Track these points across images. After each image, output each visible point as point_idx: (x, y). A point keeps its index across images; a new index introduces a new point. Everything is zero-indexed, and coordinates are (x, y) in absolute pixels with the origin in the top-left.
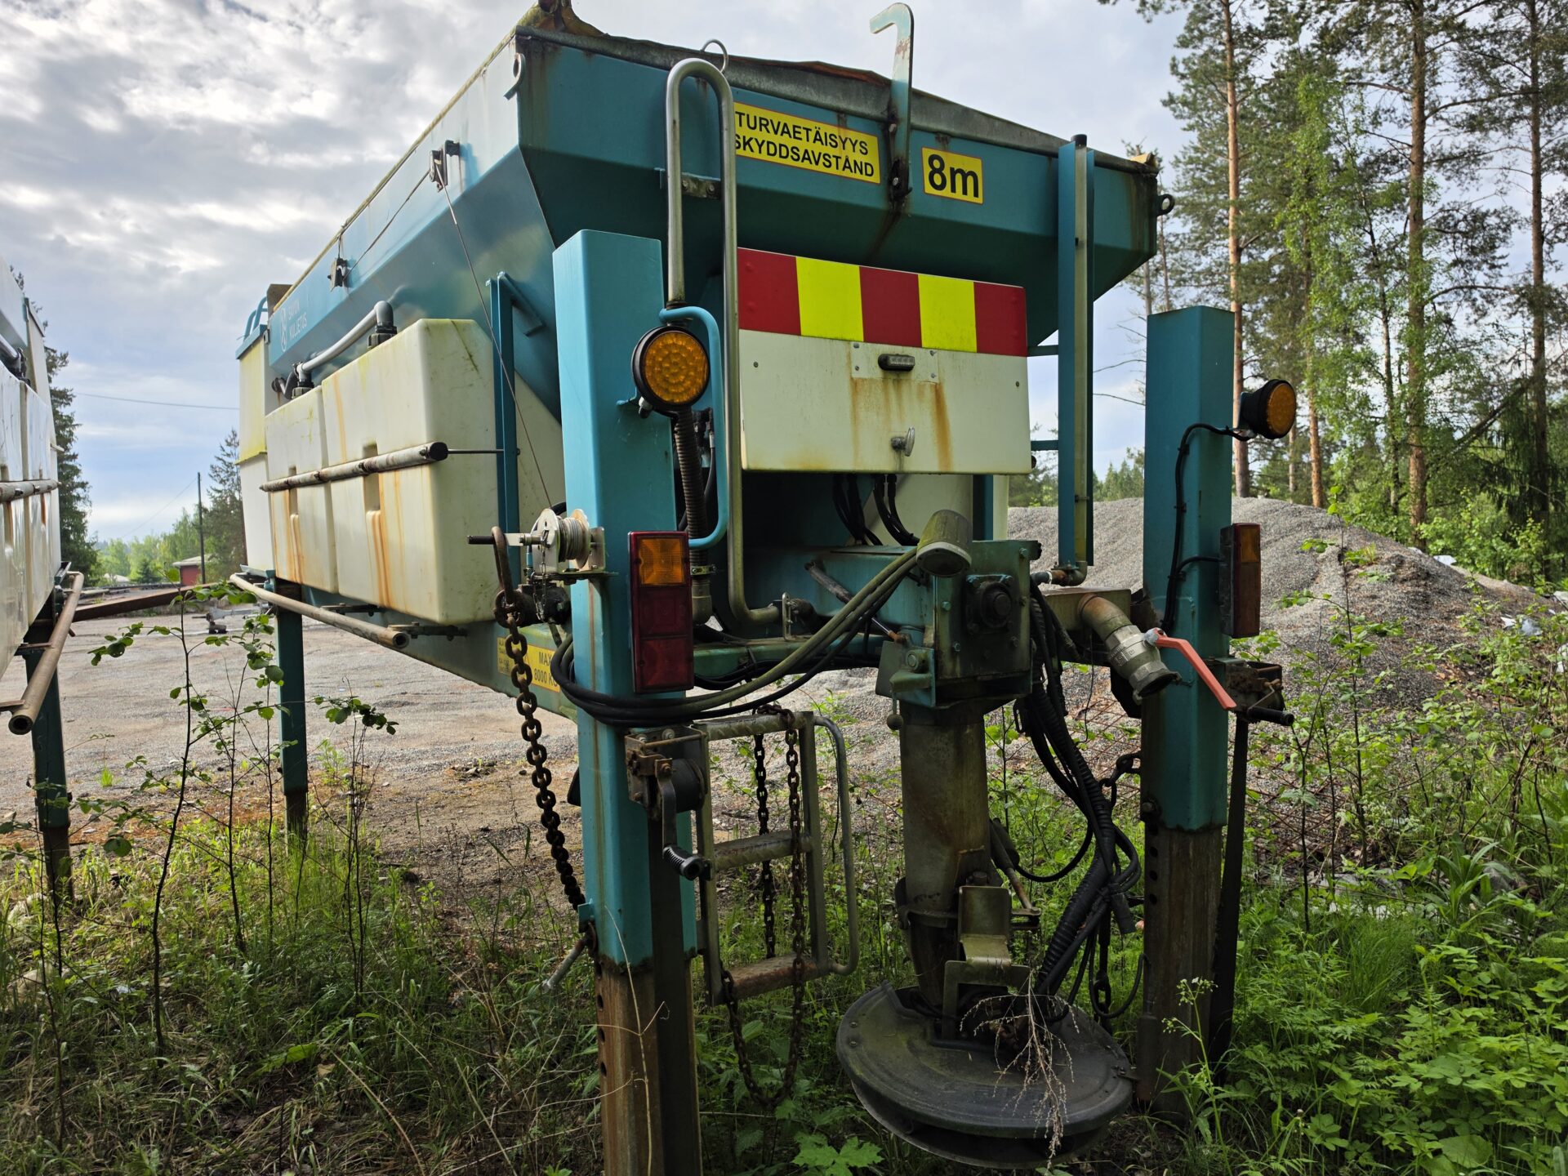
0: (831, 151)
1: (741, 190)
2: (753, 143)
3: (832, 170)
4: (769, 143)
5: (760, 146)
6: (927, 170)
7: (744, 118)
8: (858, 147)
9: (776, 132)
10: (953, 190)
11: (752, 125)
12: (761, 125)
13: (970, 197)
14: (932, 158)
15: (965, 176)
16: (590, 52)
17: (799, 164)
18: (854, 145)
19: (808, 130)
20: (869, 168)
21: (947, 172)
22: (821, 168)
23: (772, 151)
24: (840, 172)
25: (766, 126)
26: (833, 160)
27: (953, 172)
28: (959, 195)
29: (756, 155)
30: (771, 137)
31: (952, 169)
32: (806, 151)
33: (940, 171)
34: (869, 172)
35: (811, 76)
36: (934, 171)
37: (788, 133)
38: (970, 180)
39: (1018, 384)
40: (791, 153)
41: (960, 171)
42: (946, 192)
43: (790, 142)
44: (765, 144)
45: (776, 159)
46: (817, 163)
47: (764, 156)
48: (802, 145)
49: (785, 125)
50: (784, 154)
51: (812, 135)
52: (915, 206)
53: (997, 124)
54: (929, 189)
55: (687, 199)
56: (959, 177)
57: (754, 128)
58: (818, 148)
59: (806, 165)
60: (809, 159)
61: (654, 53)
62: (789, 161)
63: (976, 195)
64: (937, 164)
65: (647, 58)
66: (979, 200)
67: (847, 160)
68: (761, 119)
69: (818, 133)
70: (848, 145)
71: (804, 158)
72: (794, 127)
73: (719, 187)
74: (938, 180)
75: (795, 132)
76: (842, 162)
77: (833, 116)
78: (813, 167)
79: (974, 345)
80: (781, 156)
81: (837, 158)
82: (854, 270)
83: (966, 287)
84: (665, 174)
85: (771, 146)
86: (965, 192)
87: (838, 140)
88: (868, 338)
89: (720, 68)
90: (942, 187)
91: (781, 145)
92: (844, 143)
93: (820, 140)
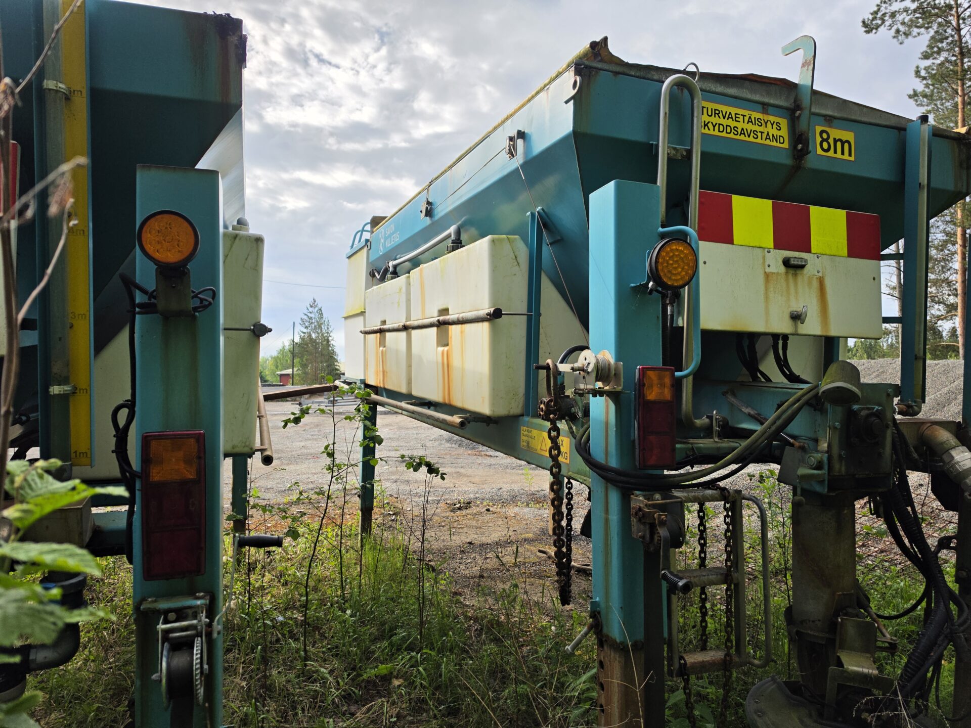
0: (756, 128)
1: (703, 154)
2: (710, 125)
3: (759, 141)
4: (719, 124)
5: (714, 127)
6: (819, 140)
7: (705, 110)
8: (775, 126)
9: (724, 118)
10: (835, 152)
11: (710, 114)
12: (715, 113)
13: (846, 157)
14: (822, 132)
15: (843, 143)
16: (616, 73)
17: (738, 137)
18: (772, 125)
19: (744, 116)
20: (781, 138)
21: (831, 141)
22: (751, 139)
23: (721, 129)
24: (763, 142)
25: (718, 114)
26: (759, 134)
27: (835, 141)
28: (839, 155)
29: (711, 132)
30: (722, 121)
31: (834, 139)
32: (743, 129)
33: (827, 140)
34: (782, 141)
35: (747, 82)
36: (823, 140)
37: (732, 118)
38: (846, 145)
39: (874, 279)
40: (733, 131)
41: (840, 140)
42: (831, 153)
43: (732, 123)
44: (717, 126)
45: (724, 134)
46: (749, 136)
47: (716, 133)
48: (740, 126)
49: (730, 113)
50: (729, 131)
51: (746, 119)
52: (810, 162)
53: (865, 109)
54: (819, 151)
55: (670, 161)
56: (839, 144)
57: (711, 116)
58: (750, 127)
59: (742, 137)
60: (744, 134)
61: (653, 73)
62: (732, 136)
63: (850, 155)
64: (825, 136)
65: (649, 76)
66: (852, 158)
67: (768, 134)
68: (715, 110)
69: (750, 117)
70: (769, 124)
71: (741, 133)
72: (736, 114)
73: (689, 153)
74: (825, 145)
75: (736, 117)
76: (764, 136)
77: (760, 107)
78: (747, 139)
79: (845, 252)
80: (727, 133)
81: (762, 133)
82: (769, 203)
83: (841, 214)
84: (657, 146)
85: (721, 127)
86: (843, 153)
87: (762, 122)
88: (777, 247)
89: (694, 79)
90: (828, 150)
91: (727, 126)
92: (766, 123)
93: (752, 122)
